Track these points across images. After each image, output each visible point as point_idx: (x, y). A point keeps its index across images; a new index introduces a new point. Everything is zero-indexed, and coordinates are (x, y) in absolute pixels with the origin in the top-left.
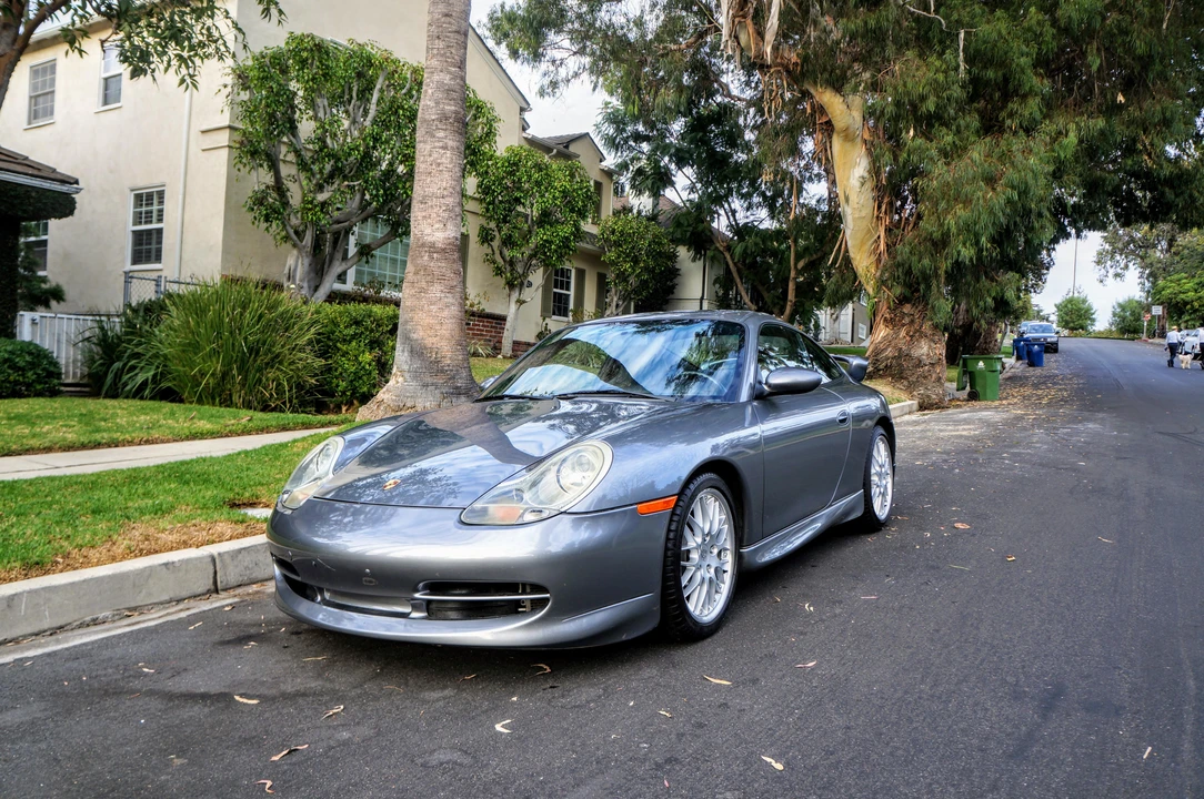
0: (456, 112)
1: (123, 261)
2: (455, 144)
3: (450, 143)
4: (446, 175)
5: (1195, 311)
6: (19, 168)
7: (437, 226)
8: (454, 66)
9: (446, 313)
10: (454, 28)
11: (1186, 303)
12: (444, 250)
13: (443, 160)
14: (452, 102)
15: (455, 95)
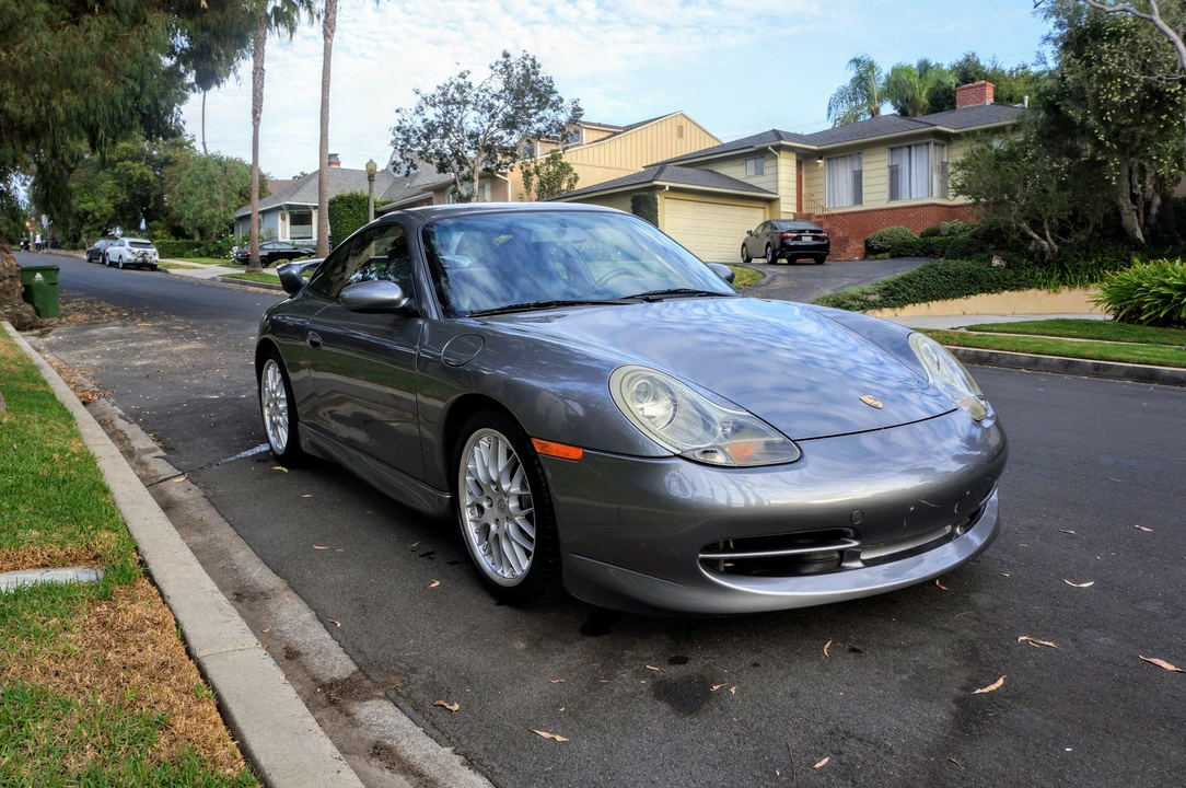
5: (96, 221)
11: (87, 213)
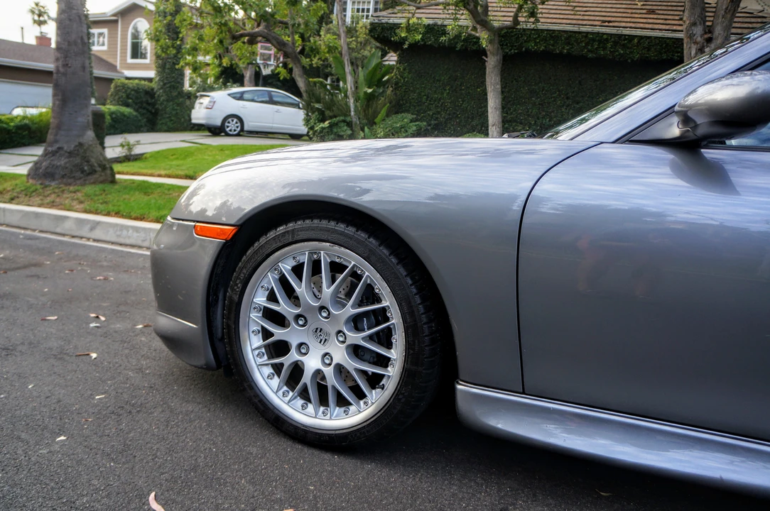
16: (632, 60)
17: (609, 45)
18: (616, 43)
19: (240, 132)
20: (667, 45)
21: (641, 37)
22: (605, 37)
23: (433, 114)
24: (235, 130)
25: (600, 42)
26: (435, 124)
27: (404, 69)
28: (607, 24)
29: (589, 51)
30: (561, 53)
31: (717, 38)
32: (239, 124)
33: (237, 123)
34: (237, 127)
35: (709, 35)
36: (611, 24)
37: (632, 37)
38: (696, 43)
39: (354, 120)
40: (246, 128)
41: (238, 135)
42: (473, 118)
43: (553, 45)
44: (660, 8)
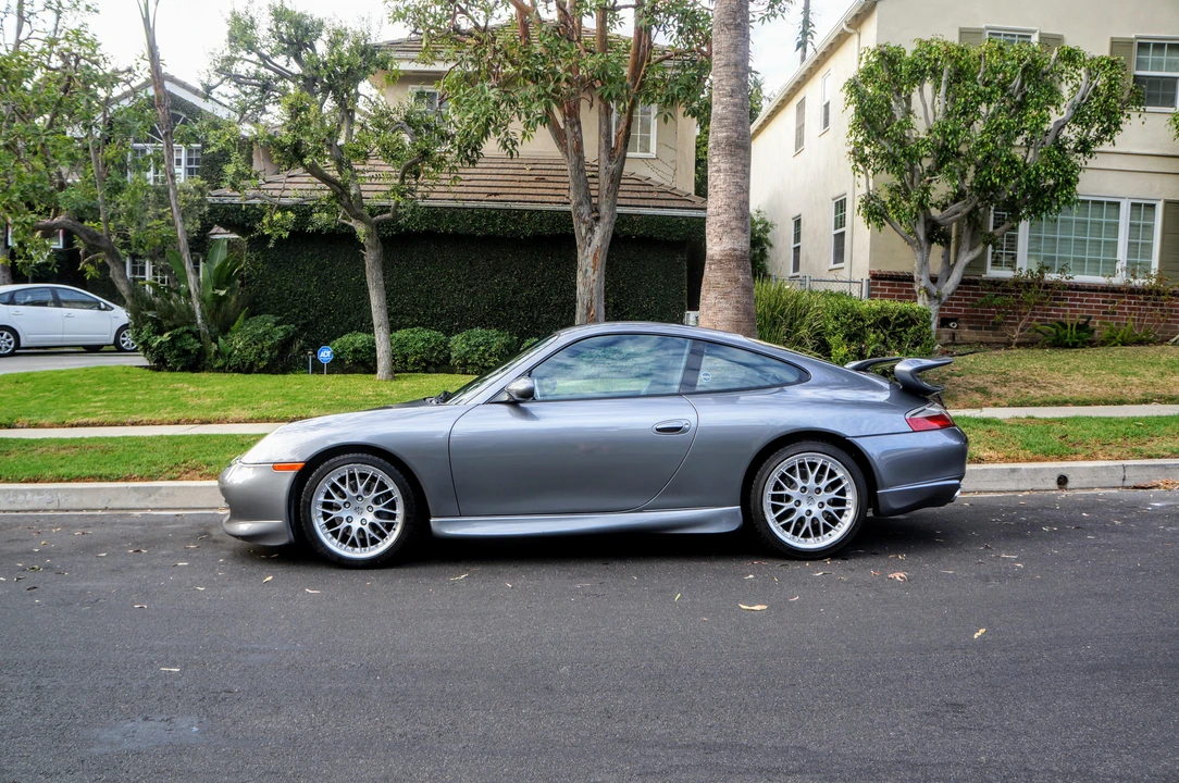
0: (728, 138)
1: (828, 261)
2: (727, 166)
3: (723, 166)
4: (721, 195)
6: (677, 204)
7: (715, 241)
8: (726, 96)
9: (720, 316)
10: (723, 62)
12: (720, 261)
13: (718, 182)
14: (724, 129)
15: (726, 122)
16: (525, 237)
17: (498, 221)
18: (505, 219)
19: (14, 349)
20: (560, 218)
21: (532, 212)
22: (493, 212)
23: (300, 312)
24: (7, 348)
25: (488, 218)
26: (303, 325)
27: (257, 259)
28: (492, 197)
29: (476, 228)
30: (446, 232)
31: (604, 217)
32: (12, 339)
33: (8, 337)
34: (10, 343)
35: (596, 215)
36: (498, 198)
37: (521, 212)
38: (584, 222)
39: (202, 329)
40: (23, 343)
41: (12, 354)
42: (349, 314)
43: (436, 224)
44: (549, 173)
